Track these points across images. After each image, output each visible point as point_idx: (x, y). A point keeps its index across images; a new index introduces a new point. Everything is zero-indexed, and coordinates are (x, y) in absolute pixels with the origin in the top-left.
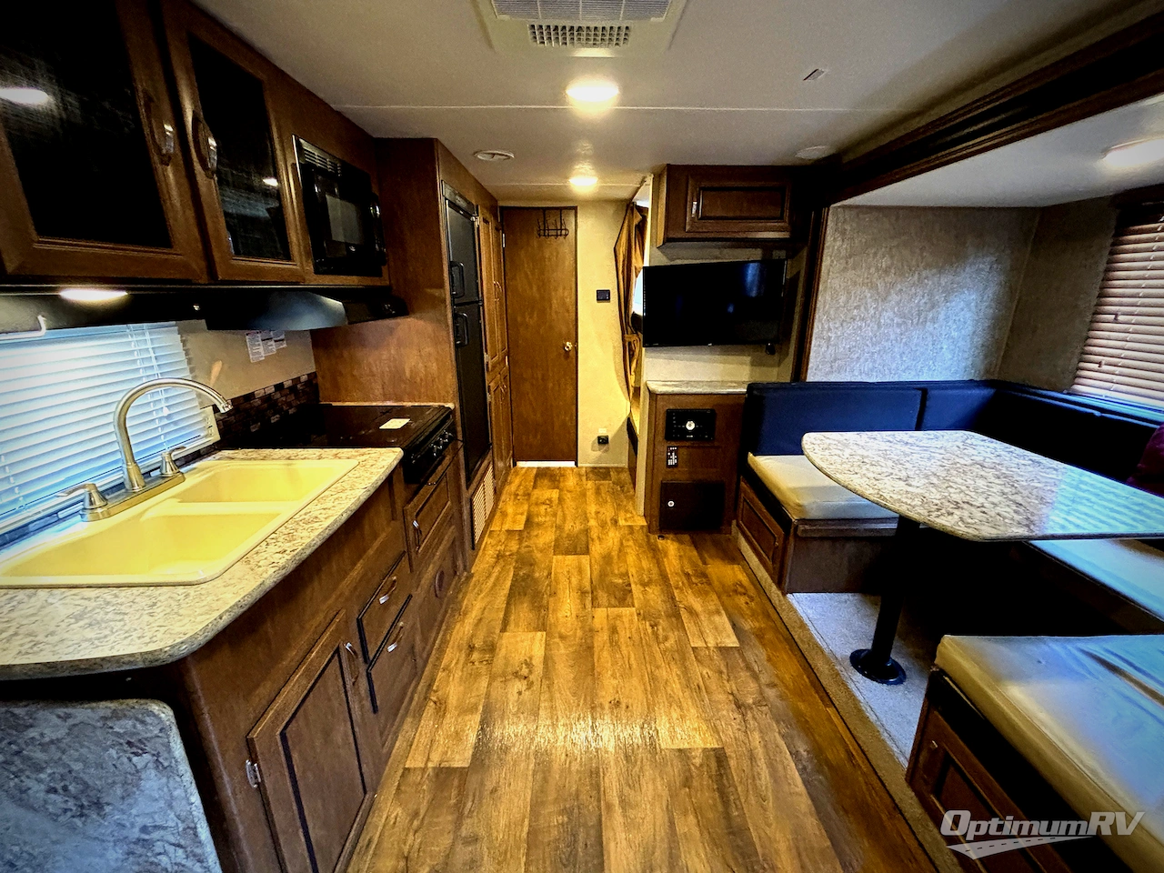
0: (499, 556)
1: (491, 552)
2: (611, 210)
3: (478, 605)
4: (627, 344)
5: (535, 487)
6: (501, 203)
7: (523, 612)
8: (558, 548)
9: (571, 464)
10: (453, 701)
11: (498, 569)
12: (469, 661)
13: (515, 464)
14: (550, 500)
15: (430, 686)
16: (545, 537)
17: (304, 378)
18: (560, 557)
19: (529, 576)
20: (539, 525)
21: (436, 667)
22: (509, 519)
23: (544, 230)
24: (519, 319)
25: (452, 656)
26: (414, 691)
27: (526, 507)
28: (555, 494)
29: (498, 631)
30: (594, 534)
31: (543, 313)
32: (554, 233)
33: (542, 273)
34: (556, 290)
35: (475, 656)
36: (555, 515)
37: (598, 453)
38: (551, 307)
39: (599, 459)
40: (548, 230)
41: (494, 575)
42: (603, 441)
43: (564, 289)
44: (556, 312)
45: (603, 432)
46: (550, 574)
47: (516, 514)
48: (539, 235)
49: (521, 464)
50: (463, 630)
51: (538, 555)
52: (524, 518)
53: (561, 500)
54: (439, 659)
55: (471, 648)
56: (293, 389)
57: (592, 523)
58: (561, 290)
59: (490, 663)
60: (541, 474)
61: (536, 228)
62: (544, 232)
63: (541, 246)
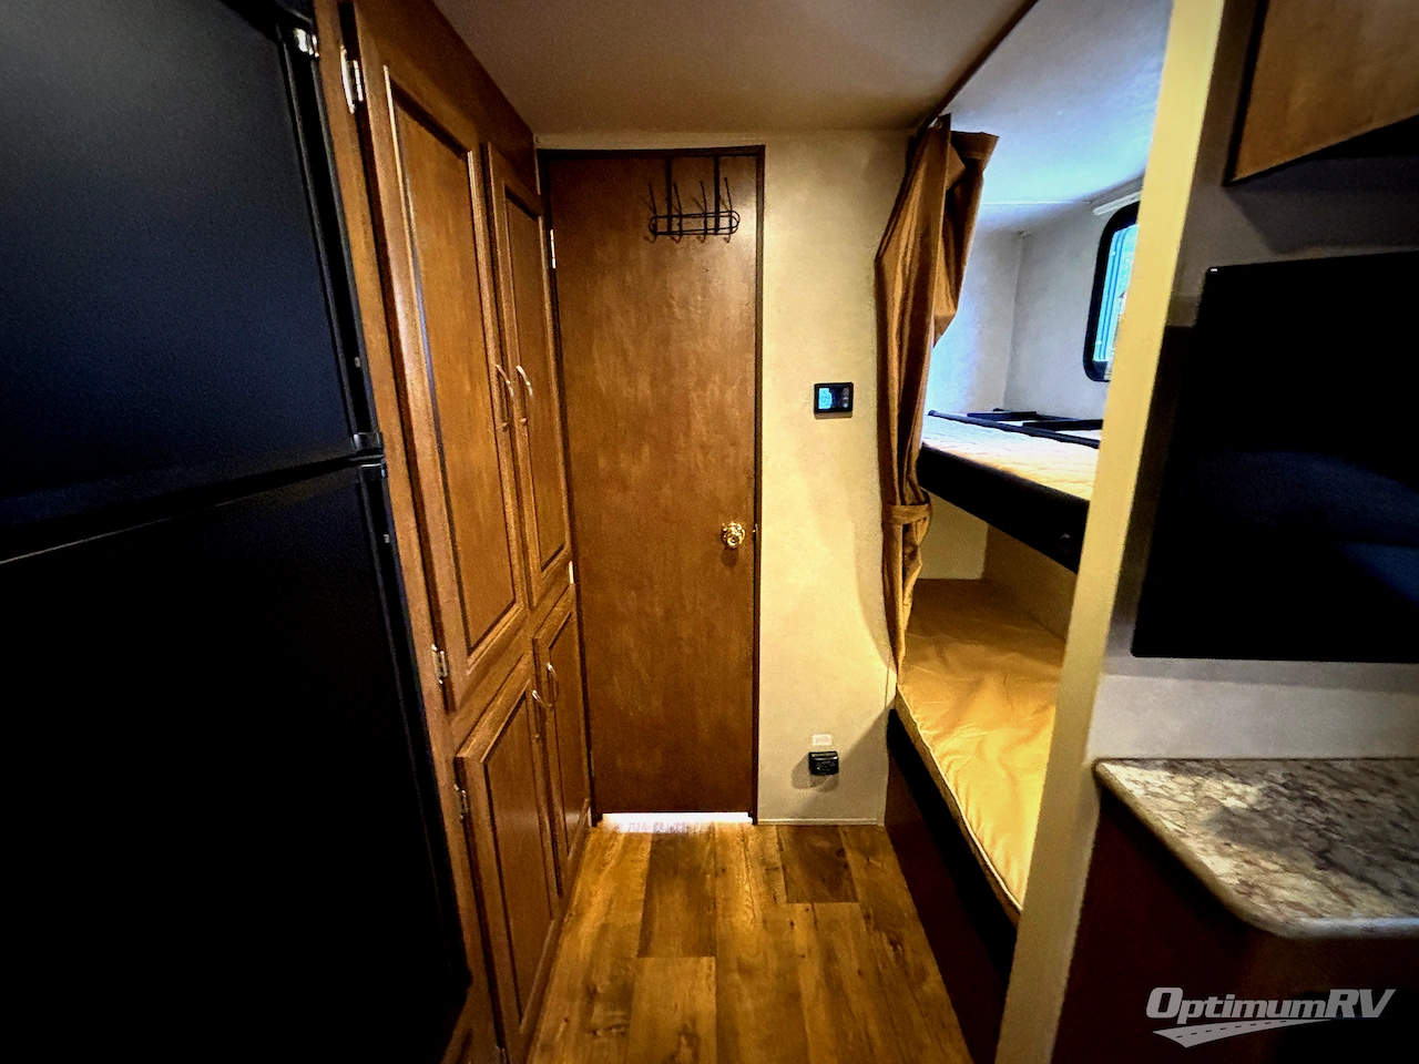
2: (861, 153)
4: (899, 530)
6: (546, 141)
9: (742, 818)
13: (597, 819)
23: (669, 217)
24: (602, 462)
31: (666, 449)
32: (697, 224)
33: (665, 340)
34: (702, 384)
37: (810, 792)
38: (687, 435)
39: (812, 806)
40: (681, 216)
42: (822, 765)
43: (725, 380)
44: (704, 448)
45: (821, 743)
48: (655, 233)
49: (611, 819)
58: (714, 388)
61: (646, 214)
62: (668, 226)
63: (659, 267)
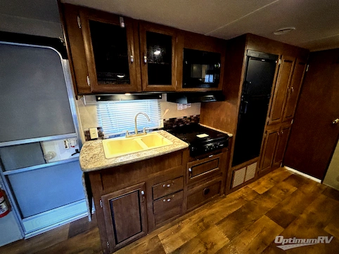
0: (241, 198)
1: (240, 194)
3: (218, 209)
5: (284, 181)
7: (230, 225)
8: (271, 214)
9: (318, 181)
10: (183, 231)
11: (235, 202)
12: (197, 224)
13: (283, 166)
14: (288, 191)
15: (183, 220)
16: (268, 205)
17: (195, 116)
18: (267, 218)
19: (246, 214)
20: (271, 197)
21: (189, 216)
22: (259, 186)
25: (195, 217)
26: (178, 217)
27: (272, 186)
28: (293, 189)
29: (215, 223)
30: (299, 222)
35: (201, 224)
36: (283, 199)
41: (233, 203)
46: (255, 221)
47: (264, 187)
49: (287, 167)
50: (205, 212)
51: (257, 209)
52: (267, 190)
53: (294, 194)
54: (192, 215)
55: (202, 220)
56: (190, 118)
57: (304, 216)
59: (202, 231)
60: (294, 176)
